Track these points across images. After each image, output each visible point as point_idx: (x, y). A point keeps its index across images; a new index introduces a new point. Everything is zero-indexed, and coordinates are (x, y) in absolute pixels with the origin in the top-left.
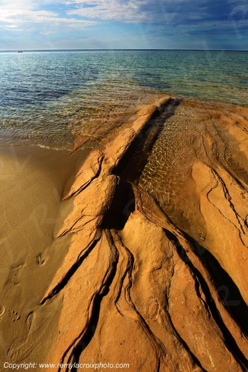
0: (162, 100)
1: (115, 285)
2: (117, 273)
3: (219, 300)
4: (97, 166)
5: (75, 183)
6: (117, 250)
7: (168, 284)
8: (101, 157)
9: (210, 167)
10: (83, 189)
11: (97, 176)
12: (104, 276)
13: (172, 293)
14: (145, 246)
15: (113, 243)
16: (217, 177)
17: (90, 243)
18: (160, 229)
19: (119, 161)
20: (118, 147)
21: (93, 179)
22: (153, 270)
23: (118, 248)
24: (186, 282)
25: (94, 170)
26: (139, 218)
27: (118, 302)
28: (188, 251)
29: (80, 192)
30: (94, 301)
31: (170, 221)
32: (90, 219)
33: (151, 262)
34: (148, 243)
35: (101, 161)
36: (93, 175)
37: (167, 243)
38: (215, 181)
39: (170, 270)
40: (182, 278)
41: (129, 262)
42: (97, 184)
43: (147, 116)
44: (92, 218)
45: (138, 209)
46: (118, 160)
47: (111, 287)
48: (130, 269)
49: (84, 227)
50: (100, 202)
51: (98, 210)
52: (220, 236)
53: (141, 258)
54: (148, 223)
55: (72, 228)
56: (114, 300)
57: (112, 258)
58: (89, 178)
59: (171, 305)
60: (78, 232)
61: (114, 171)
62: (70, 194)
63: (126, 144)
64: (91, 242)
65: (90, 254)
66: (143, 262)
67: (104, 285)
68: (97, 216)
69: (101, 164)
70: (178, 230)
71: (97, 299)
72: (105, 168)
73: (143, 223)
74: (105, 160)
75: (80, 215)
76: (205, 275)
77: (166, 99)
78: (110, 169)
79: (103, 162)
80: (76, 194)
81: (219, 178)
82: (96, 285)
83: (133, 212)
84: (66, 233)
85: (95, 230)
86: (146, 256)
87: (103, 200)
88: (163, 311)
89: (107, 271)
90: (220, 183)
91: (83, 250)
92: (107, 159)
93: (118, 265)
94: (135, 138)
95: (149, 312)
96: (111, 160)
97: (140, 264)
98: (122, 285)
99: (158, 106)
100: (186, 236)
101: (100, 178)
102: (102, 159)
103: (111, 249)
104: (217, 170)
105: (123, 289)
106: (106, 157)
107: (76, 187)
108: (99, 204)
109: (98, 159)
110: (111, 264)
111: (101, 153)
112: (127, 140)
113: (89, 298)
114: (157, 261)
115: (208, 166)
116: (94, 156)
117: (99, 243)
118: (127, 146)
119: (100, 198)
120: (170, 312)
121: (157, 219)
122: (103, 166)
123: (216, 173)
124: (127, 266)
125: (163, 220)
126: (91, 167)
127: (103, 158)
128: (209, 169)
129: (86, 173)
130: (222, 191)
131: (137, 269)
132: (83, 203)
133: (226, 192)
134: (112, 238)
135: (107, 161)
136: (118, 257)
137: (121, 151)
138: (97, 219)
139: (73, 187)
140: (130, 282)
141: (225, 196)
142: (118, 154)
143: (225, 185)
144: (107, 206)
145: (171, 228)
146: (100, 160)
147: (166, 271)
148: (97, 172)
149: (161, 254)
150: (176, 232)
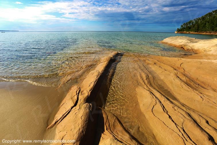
4: (76, 97)
5: (58, 112)
8: (78, 90)
9: (148, 91)
10: (64, 116)
11: (75, 105)
16: (154, 97)
19: (91, 92)
20: (90, 82)
21: (72, 108)
25: (73, 101)
26: (109, 139)
29: (61, 120)
35: (79, 93)
36: (73, 105)
38: (154, 100)
42: (75, 112)
43: (106, 63)
45: (107, 129)
46: (90, 92)
50: (77, 129)
54: (116, 143)
58: (70, 107)
61: (88, 100)
62: (54, 122)
63: (95, 80)
69: (78, 95)
72: (82, 98)
74: (81, 92)
78: (84, 99)
79: (80, 94)
80: (59, 122)
81: (156, 97)
83: (103, 133)
87: (80, 126)
90: (157, 101)
92: (82, 91)
94: (100, 76)
96: (85, 91)
101: (77, 107)
102: (79, 92)
104: (153, 92)
106: (82, 90)
109: (76, 92)
111: (79, 87)
112: (95, 78)
115: (147, 90)
116: (74, 89)
118: (95, 82)
119: (77, 125)
121: (122, 137)
122: (80, 96)
123: (153, 94)
126: (71, 98)
128: (148, 92)
129: (67, 103)
130: (160, 107)
132: (64, 130)
133: (163, 107)
135: (83, 93)
137: (92, 85)
139: (57, 116)
141: (164, 110)
142: (90, 87)
143: (161, 103)
144: (82, 131)
146: (78, 92)
148: (75, 102)
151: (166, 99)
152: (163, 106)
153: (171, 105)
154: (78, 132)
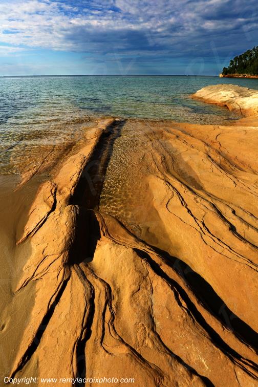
0: (106, 122)
1: (96, 324)
2: (96, 309)
3: (198, 303)
4: (52, 199)
5: (29, 222)
6: (91, 285)
7: (149, 303)
8: (54, 189)
9: (163, 180)
10: (39, 226)
11: (53, 209)
12: (82, 318)
13: (156, 311)
14: (119, 271)
15: (85, 278)
16: (171, 188)
17: (59, 286)
18: (131, 250)
19: (75, 190)
20: (71, 175)
21: (49, 213)
22: (133, 294)
23: (91, 282)
24: (166, 295)
25: (48, 204)
26: (108, 244)
27: (104, 342)
28: (161, 265)
29: (36, 232)
30: (77, 352)
31: (138, 240)
32: (54, 259)
33: (128, 286)
34: (121, 268)
35: (55, 193)
36: (49, 209)
37: (140, 261)
38: (171, 192)
39: (149, 288)
40: (162, 293)
41: (106, 293)
42: (55, 219)
43: (95, 139)
44: (57, 256)
45: (104, 235)
46: (73, 188)
47: (93, 328)
48: (108, 301)
49: (48, 269)
50: (62, 237)
51: (61, 246)
52: (186, 241)
53: (118, 285)
54: (117, 247)
55: (34, 274)
56: (99, 341)
57: (87, 295)
58: (45, 214)
59: (158, 323)
60: (43, 277)
61: (71, 200)
62: (25, 235)
63: (79, 170)
64: (60, 284)
65: (61, 298)
66: (121, 288)
67: (84, 329)
68: (62, 253)
69: (55, 195)
70: (147, 247)
71: (80, 347)
72: (61, 199)
73: (113, 249)
74: (60, 191)
75: (42, 257)
76: (182, 283)
77: (111, 121)
78: (66, 200)
79: (57, 193)
80: (32, 234)
81: (174, 188)
82: (76, 332)
83: (99, 240)
84: (27, 283)
85: (63, 269)
86: (122, 282)
87: (65, 234)
88: (151, 334)
89: (85, 311)
90: (175, 193)
91: (53, 296)
92: (61, 189)
93: (96, 300)
95: (139, 339)
96: (65, 189)
97: (118, 292)
98: (104, 321)
99: (104, 128)
100: (157, 250)
101: (57, 211)
102: (56, 191)
103: (84, 285)
104: (170, 181)
105: (106, 325)
106: (60, 187)
107: (30, 226)
108: (61, 240)
109: (51, 191)
110: (88, 302)
111: (53, 184)
112: (79, 166)
113: (70, 349)
114: (135, 284)
115: (161, 179)
116: (46, 188)
117: (69, 283)
118: (80, 173)
119: (61, 233)
120: (158, 331)
121: (125, 240)
122: (58, 197)
123: (170, 184)
124: (106, 298)
125: (131, 239)
126: (45, 201)
127: (56, 189)
128: (163, 182)
129: (40, 209)
130: (178, 200)
131: (116, 299)
132: (43, 242)
134: (82, 272)
135: (62, 192)
136: (94, 291)
137: (75, 179)
138: (62, 256)
139: (27, 227)
140: (113, 315)
141: (182, 204)
142: (73, 182)
143: (180, 194)
144: (70, 239)
145: (140, 247)
146: (53, 191)
147: (145, 291)
148: (52, 205)
149: (137, 275)
150: (146, 249)
151: (187, 190)
152: (183, 199)
153: (192, 196)
154: (64, 240)
